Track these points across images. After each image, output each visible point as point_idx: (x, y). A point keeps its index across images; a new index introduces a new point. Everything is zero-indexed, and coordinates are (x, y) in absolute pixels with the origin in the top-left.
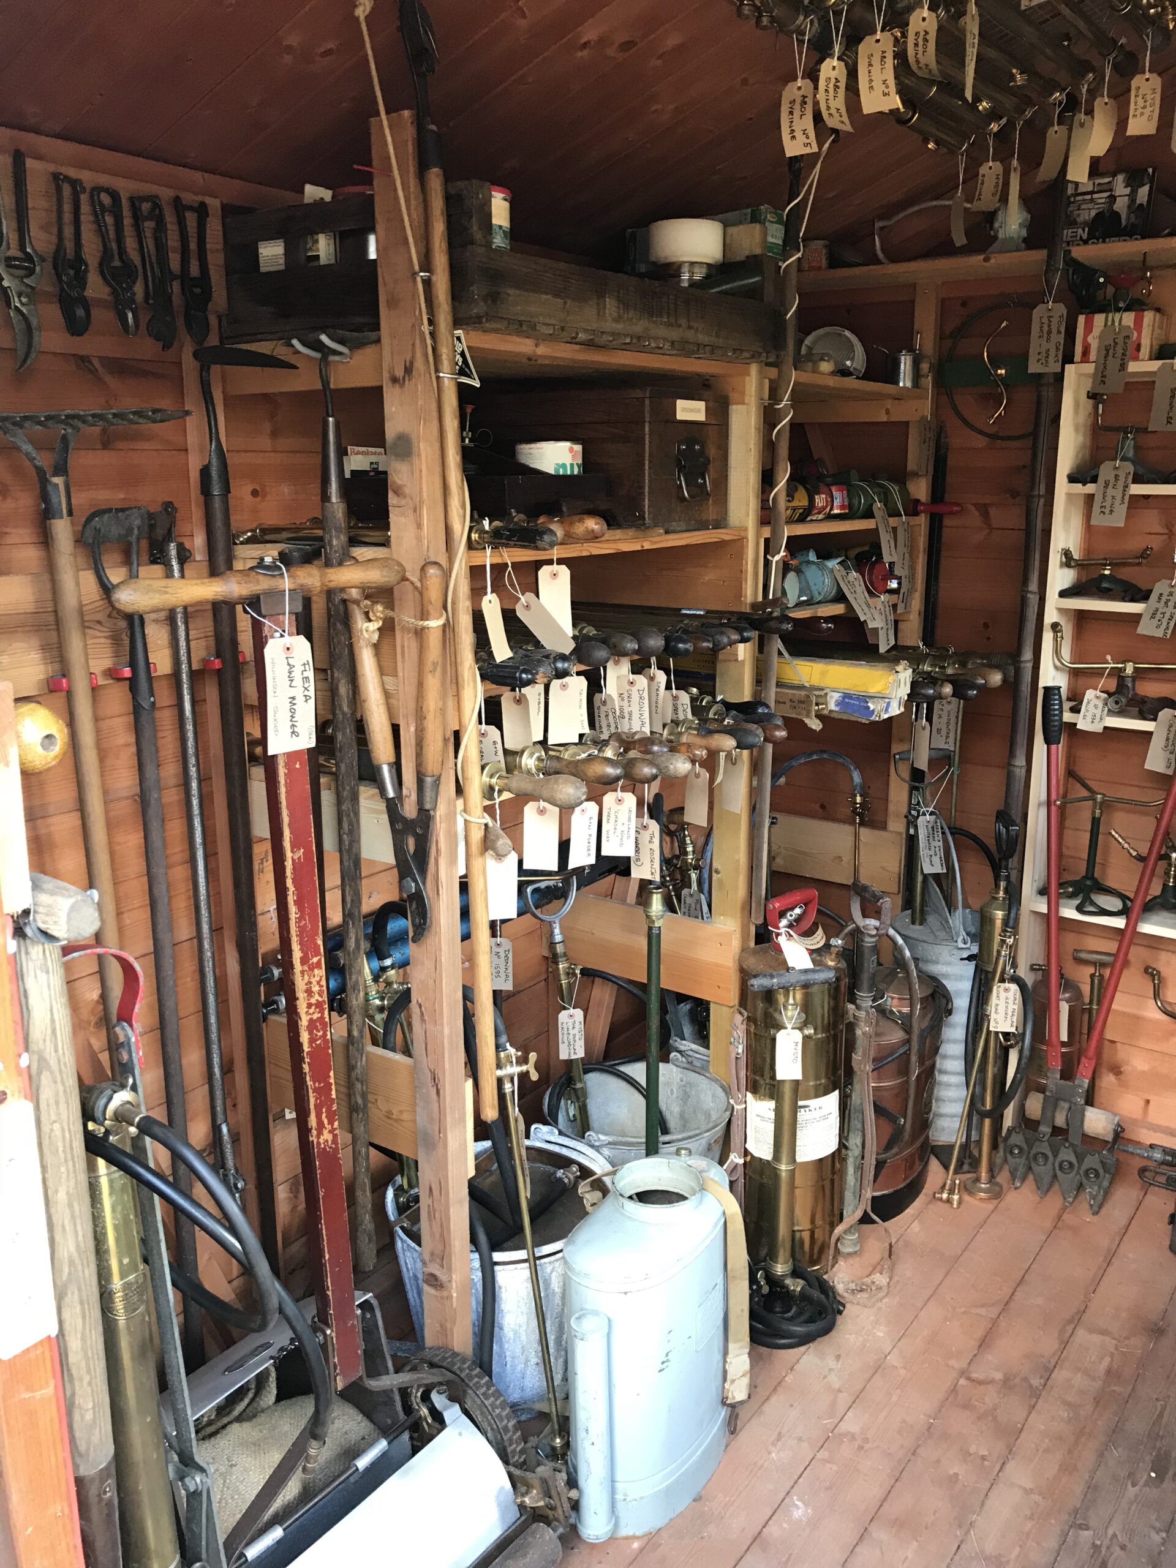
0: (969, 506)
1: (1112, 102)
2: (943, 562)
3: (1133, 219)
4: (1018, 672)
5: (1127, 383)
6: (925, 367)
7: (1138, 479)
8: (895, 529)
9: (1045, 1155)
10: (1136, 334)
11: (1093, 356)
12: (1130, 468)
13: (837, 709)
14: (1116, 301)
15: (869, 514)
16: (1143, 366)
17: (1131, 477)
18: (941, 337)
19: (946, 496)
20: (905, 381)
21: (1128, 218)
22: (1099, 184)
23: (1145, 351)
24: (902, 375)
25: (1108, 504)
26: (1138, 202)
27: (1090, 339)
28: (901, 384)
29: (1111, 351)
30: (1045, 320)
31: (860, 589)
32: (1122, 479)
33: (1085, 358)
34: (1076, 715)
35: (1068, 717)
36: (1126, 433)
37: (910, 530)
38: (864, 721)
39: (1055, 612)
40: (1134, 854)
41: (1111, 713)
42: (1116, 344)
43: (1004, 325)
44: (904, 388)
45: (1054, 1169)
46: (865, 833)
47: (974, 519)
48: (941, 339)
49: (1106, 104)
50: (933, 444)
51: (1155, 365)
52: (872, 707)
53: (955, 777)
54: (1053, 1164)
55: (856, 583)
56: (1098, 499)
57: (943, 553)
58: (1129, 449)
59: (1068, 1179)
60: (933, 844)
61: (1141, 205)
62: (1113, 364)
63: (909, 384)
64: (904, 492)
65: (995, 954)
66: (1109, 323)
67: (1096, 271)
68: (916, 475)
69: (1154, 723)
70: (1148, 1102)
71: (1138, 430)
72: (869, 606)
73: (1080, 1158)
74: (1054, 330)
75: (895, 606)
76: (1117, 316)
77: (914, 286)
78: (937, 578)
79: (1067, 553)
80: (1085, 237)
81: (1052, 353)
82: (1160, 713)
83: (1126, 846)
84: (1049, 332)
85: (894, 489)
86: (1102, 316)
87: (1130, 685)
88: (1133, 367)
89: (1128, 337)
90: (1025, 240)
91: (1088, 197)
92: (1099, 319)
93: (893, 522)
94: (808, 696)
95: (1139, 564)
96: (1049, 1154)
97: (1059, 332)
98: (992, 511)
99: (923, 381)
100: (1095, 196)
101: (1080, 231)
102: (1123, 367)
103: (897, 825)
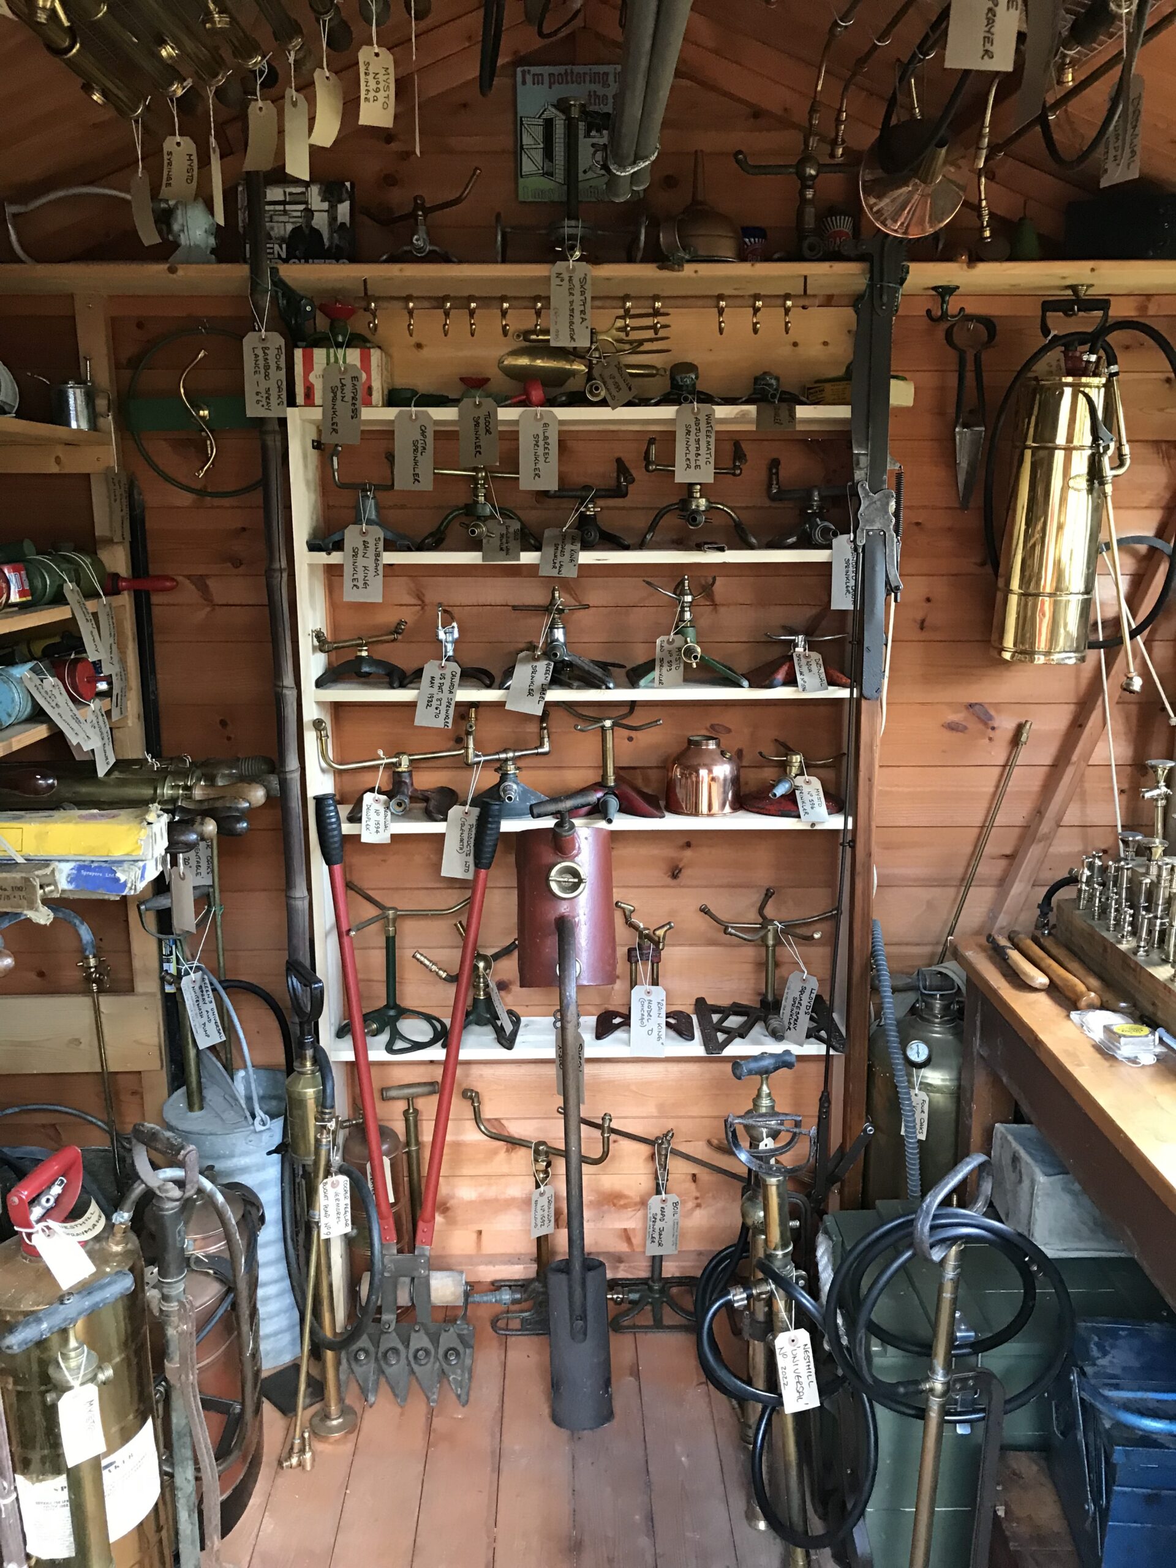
0: (180, 579)
1: (333, 77)
2: (158, 649)
3: (336, 241)
4: (284, 784)
5: (363, 432)
6: (101, 403)
7: (389, 546)
8: (95, 615)
9: (395, 1350)
10: (364, 376)
11: (318, 400)
12: (378, 533)
13: (71, 887)
14: (335, 336)
15: (59, 599)
16: (376, 414)
17: (381, 544)
18: (117, 366)
19: (150, 566)
20: (78, 421)
21: (331, 238)
22: (290, 194)
23: (377, 396)
24: (73, 413)
25: (360, 576)
26: (340, 220)
27: (312, 378)
28: (74, 425)
29: (339, 394)
30: (260, 352)
31: (63, 699)
32: (372, 546)
33: (309, 400)
34: (357, 825)
35: (347, 828)
36: (365, 490)
37: (114, 614)
38: (112, 898)
39: (314, 706)
40: (444, 975)
41: (396, 817)
42: (343, 385)
43: (201, 355)
44: (79, 430)
45: (409, 1364)
46: (106, 1003)
47: (188, 593)
48: (117, 368)
49: (327, 78)
50: (125, 502)
51: (391, 413)
52: (122, 876)
53: (219, 918)
54: (407, 1358)
55: (56, 692)
56: (348, 571)
57: (157, 638)
58: (370, 509)
59: (427, 1370)
60: (204, 1008)
61: (343, 224)
62: (344, 409)
63: (84, 426)
64: (98, 564)
65: (312, 1141)
66: (332, 360)
67: (302, 298)
68: (109, 542)
69: (444, 824)
70: (480, 1232)
71: (378, 488)
72: (78, 721)
73: (435, 1339)
74: (273, 366)
75: (108, 713)
76: (340, 352)
77: (72, 296)
78: (154, 671)
79: (318, 635)
80: (284, 255)
81: (274, 393)
82: (450, 812)
83: (434, 968)
84: (267, 367)
85: (85, 561)
86: (323, 351)
87: (407, 781)
88: (368, 414)
89: (355, 378)
90: (213, 251)
91: (281, 207)
92: (319, 354)
93: (91, 605)
94: (27, 880)
95: (394, 640)
96: (400, 1347)
97: (278, 368)
98: (210, 583)
99: (101, 421)
100: (288, 207)
101: (276, 247)
102: (355, 413)
103: (147, 985)
